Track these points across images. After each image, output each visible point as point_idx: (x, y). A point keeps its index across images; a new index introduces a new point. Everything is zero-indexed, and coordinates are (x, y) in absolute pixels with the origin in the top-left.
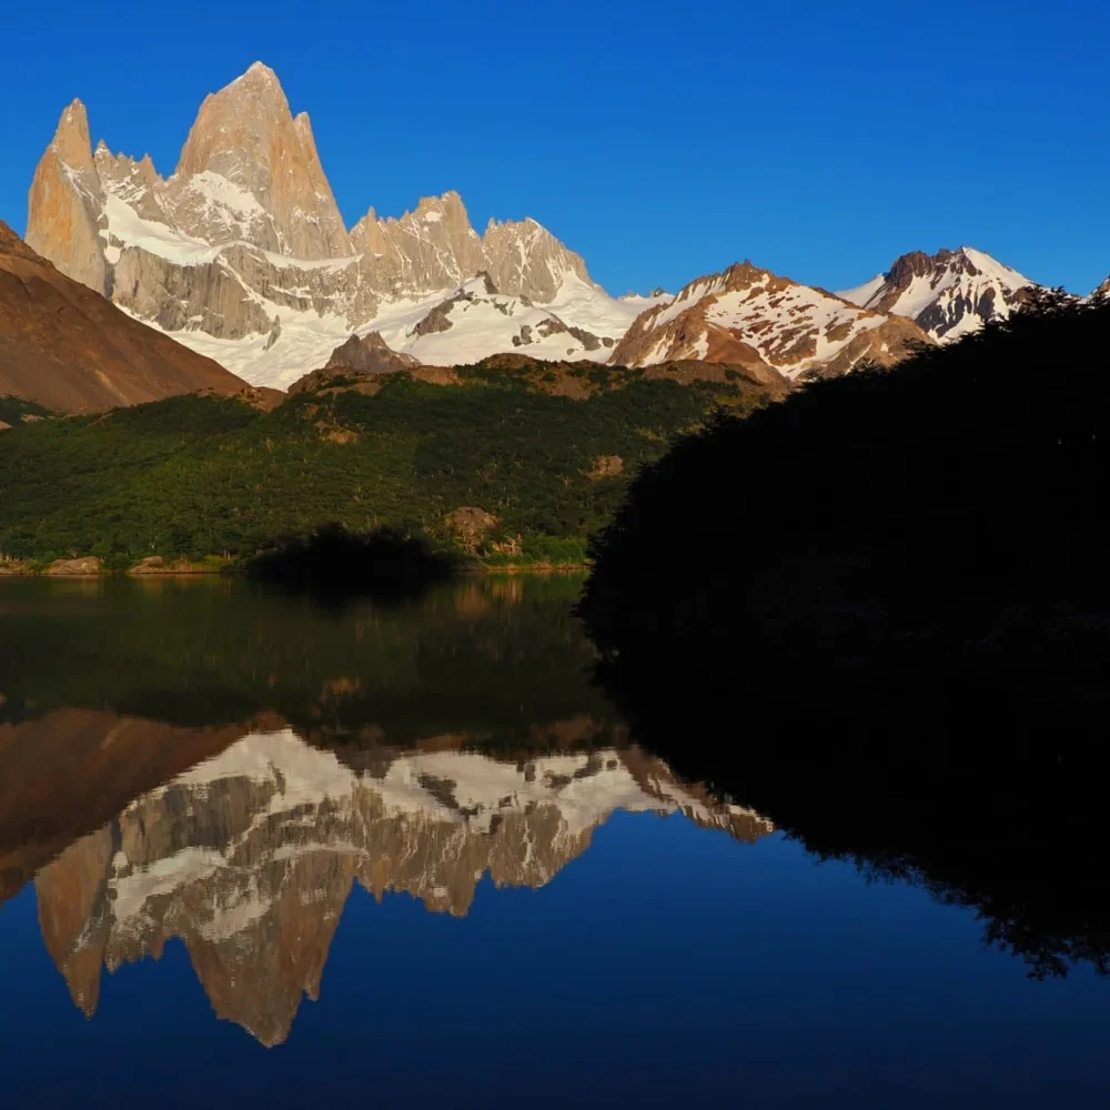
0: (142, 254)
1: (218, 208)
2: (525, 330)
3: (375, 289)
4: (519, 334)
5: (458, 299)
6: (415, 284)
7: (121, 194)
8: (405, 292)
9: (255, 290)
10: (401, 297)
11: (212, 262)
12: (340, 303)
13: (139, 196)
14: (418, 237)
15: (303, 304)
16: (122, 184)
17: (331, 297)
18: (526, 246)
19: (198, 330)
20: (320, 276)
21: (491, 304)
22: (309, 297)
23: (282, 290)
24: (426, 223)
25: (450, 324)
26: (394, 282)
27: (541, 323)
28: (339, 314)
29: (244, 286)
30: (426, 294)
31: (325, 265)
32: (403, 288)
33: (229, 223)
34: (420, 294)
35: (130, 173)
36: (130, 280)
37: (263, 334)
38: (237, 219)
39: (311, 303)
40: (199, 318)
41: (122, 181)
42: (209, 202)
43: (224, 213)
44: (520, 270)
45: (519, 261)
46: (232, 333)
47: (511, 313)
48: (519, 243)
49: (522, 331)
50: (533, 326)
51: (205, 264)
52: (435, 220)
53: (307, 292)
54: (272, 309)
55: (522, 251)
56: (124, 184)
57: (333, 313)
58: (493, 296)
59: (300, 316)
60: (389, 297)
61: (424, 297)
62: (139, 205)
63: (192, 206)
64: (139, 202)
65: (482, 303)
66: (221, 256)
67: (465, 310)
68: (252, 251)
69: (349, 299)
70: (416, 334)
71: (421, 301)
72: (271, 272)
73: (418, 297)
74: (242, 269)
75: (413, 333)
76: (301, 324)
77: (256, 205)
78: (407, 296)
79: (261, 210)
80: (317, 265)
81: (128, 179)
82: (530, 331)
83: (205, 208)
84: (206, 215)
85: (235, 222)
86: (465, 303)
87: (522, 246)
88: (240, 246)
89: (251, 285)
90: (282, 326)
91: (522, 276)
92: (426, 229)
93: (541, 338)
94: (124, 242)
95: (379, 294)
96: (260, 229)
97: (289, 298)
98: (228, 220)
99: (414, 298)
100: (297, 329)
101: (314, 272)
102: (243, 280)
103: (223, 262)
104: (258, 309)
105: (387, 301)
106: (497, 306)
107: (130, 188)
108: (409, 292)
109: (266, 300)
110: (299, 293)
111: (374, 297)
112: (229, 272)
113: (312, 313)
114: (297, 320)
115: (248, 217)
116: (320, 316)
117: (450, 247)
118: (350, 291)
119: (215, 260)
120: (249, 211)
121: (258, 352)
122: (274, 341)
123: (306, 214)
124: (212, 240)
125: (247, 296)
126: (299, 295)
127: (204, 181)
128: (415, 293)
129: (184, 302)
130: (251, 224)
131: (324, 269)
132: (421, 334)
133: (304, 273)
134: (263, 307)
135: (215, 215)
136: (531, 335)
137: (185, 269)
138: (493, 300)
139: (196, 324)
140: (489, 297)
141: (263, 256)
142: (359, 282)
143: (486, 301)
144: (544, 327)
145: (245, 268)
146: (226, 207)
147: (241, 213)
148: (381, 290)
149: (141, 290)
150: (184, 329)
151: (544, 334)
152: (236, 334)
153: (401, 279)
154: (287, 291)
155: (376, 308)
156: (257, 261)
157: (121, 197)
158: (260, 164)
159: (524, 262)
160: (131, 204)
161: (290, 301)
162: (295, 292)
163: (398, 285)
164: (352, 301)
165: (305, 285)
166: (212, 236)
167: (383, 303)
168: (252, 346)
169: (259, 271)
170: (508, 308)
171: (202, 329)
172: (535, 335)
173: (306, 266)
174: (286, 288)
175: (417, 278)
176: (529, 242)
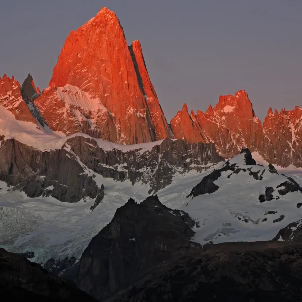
0: (16, 144)
1: (73, 110)
2: (269, 190)
3: (171, 164)
4: (264, 193)
5: (225, 169)
6: (199, 159)
7: (4, 103)
8: (192, 165)
9: (89, 168)
10: (190, 169)
11: (61, 148)
12: (146, 175)
13: (17, 104)
14: (218, 124)
15: (122, 177)
16: (6, 97)
17: (141, 170)
18: (295, 128)
19: (50, 197)
20: (134, 155)
21: (248, 172)
22: (127, 171)
23: (108, 167)
24: (224, 114)
25: (216, 188)
26: (186, 158)
27: (281, 185)
28: (145, 182)
29: (82, 164)
30: (207, 166)
31: (138, 148)
32: (191, 162)
33: (80, 120)
34: (203, 166)
35: (12, 89)
36: (7, 163)
37: (93, 198)
38: (87, 117)
39: (128, 175)
40: (51, 188)
41: (6, 94)
42: (67, 106)
43: (78, 113)
44: (291, 145)
45: (290, 139)
46: (72, 197)
47: (261, 178)
48: (291, 125)
49: (266, 191)
50: (275, 188)
51: (57, 150)
52: (230, 112)
53: (125, 168)
54: (100, 180)
55: (293, 130)
56: (7, 96)
57: (141, 182)
58: (249, 166)
59: (119, 184)
60: (181, 169)
61: (206, 168)
62: (17, 111)
63: (55, 109)
64: (16, 108)
65: (242, 171)
66: (66, 144)
67: (229, 177)
68: (88, 140)
69: (152, 171)
70: (192, 196)
71: (203, 171)
72: (100, 154)
73: (202, 168)
74: (80, 153)
75: (191, 195)
76: (119, 190)
77: (102, 107)
78: (194, 168)
79: (105, 110)
80: (133, 148)
81: (10, 93)
82: (273, 191)
83: (64, 110)
84: (65, 115)
85: (85, 119)
86: (230, 172)
87: (293, 127)
88: (79, 137)
89: (86, 164)
90: (105, 192)
91: (292, 149)
92: (224, 118)
93: (280, 196)
94: (4, 136)
95: (174, 168)
96: (104, 123)
97: (112, 172)
98: (80, 118)
99: (199, 169)
100: (116, 194)
101: (130, 153)
102: (81, 160)
103: (68, 148)
104: (90, 181)
105: (180, 172)
106: (251, 173)
107: (11, 99)
108: (196, 165)
109: (96, 174)
110: (120, 168)
111: (171, 169)
112: (71, 155)
113: (128, 182)
114: (117, 187)
115: (95, 115)
116: (133, 184)
117: (240, 130)
118: (154, 166)
119: (63, 147)
120: (97, 111)
121: (88, 211)
122: (98, 204)
123: (137, 112)
124: (68, 132)
125: (83, 171)
126: (119, 170)
127: (65, 91)
128: (200, 166)
129: (42, 177)
130: (97, 120)
131: (137, 150)
132: (195, 196)
133: (124, 154)
134: (94, 179)
135: (71, 114)
136: (273, 194)
137: (44, 153)
138: (249, 169)
139: (49, 192)
140: (246, 167)
141: (95, 143)
142: (160, 160)
143: (244, 170)
144: (283, 188)
145: (82, 151)
146: (79, 109)
147: (90, 113)
148: (175, 164)
149: (15, 169)
150: (41, 196)
151: (282, 193)
152: (75, 198)
153: (190, 156)
154: (111, 167)
155: (171, 177)
156: (90, 147)
157: (4, 105)
158: (105, 78)
159: (294, 139)
160: (11, 110)
161: (113, 174)
162: (117, 167)
163: (188, 160)
164: (154, 172)
165: (124, 163)
166: (68, 130)
167: (177, 173)
168: (84, 207)
169: (93, 154)
170: (259, 175)
171: (52, 196)
172: (275, 194)
173: (125, 149)
174: (110, 165)
175: (202, 155)
176: (297, 124)
